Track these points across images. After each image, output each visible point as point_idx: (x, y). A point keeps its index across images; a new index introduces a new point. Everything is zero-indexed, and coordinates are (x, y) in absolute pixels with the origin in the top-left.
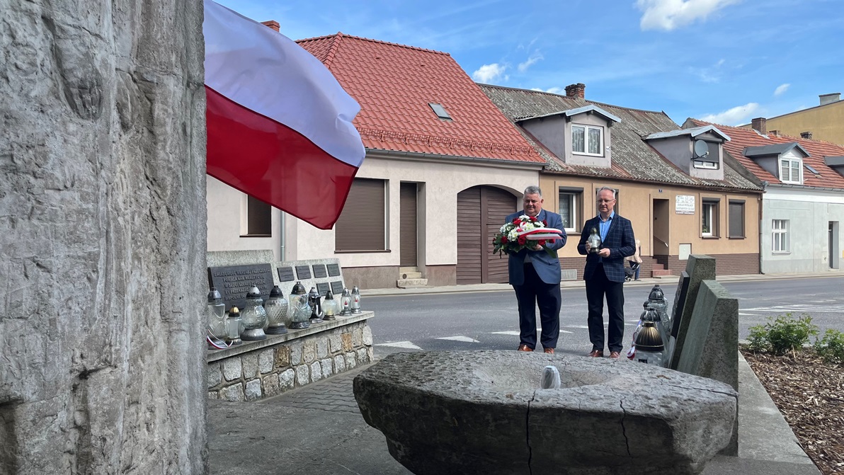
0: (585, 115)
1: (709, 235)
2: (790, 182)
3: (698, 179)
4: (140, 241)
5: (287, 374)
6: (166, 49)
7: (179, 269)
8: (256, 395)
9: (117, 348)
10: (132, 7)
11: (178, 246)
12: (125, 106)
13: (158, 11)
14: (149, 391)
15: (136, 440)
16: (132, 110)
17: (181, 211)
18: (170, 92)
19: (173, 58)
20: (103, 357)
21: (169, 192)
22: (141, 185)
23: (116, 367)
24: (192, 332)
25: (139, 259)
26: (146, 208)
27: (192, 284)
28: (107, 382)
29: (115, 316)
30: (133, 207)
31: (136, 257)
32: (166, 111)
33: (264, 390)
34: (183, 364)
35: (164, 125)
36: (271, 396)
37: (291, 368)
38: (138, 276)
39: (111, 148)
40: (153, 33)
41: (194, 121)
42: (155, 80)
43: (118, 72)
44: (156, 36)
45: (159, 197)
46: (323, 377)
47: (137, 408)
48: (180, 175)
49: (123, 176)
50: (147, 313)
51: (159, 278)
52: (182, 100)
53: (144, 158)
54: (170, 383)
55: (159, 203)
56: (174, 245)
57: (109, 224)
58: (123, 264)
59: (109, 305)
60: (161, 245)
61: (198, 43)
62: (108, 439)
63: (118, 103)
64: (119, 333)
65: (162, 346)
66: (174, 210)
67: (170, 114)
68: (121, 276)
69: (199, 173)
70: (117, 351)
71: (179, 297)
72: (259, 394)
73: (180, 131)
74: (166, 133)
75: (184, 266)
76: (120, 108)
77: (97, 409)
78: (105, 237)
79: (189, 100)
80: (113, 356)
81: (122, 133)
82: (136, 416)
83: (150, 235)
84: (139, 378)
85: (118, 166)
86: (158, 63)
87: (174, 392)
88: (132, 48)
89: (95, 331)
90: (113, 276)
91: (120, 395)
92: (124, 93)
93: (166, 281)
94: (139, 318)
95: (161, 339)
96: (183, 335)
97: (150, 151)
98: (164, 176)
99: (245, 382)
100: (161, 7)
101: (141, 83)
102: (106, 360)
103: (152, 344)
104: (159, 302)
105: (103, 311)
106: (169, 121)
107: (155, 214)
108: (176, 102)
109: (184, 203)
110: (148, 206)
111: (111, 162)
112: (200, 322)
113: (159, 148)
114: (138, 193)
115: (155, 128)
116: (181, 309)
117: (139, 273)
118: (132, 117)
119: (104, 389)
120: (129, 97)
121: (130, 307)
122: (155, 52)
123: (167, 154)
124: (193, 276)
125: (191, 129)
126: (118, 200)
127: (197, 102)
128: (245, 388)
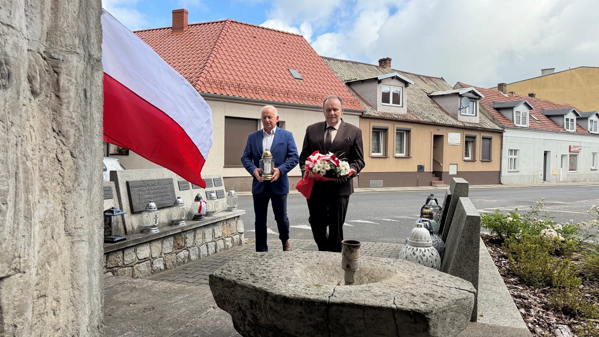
0: (391, 79)
1: (469, 158)
2: (521, 125)
3: (462, 122)
4: (47, 178)
5: (183, 254)
6: (70, 35)
7: (80, 196)
8: (160, 268)
9: (25, 259)
10: (42, 4)
11: (79, 180)
12: (34, 77)
13: (64, 7)
14: (55, 287)
15: (44, 323)
16: (40, 80)
17: (82, 154)
18: (73, 66)
19: (77, 41)
20: (14, 266)
21: (72, 141)
22: (48, 136)
23: (24, 273)
24: (90, 242)
25: (47, 191)
26: (53, 153)
27: (91, 207)
28: (17, 284)
29: (23, 236)
30: (41, 152)
31: (44, 189)
32: (70, 81)
33: (166, 265)
34: (83, 265)
35: (67, 91)
36: (171, 269)
37: (186, 249)
38: (45, 203)
39: (21, 110)
40: (60, 24)
41: (94, 88)
42: (61, 58)
43: (30, 52)
44: (62, 25)
45: (64, 145)
46: (208, 255)
47: (45, 300)
48: (81, 128)
49: (32, 130)
50: (53, 230)
51: (64, 204)
52: (83, 72)
53: (52, 115)
54: (73, 280)
55: (64, 149)
56: (76, 179)
57: (18, 167)
58: (30, 196)
59: (18, 228)
60: (65, 180)
61: (97, 30)
62: (19, 326)
63: (29, 76)
64: (27, 247)
65: (66, 253)
66: (76, 154)
67: (73, 83)
68: (29, 205)
69: (97, 126)
70: (25, 261)
71: (80, 216)
72: (162, 267)
73: (82, 95)
74: (70, 97)
75: (85, 194)
76: (30, 80)
77: (9, 304)
78: (14, 177)
79: (89, 73)
80: (22, 265)
81: (32, 98)
82: (44, 305)
83: (56, 173)
84: (47, 279)
85: (28, 123)
86: (64, 45)
87: (76, 286)
88: (42, 34)
89: (6, 248)
90: (22, 206)
91: (28, 293)
92: (34, 68)
93: (69, 206)
94: (46, 234)
95: (65, 248)
96: (83, 244)
97: (56, 111)
98: (68, 129)
99: (152, 260)
100: (67, 4)
101: (49, 60)
102: (16, 269)
103: (58, 251)
104: (64, 221)
105: (13, 233)
106: (72, 88)
107: (60, 157)
108: (78, 74)
109: (84, 148)
110: (55, 151)
111: (21, 120)
112: (97, 234)
113: (64, 108)
114: (46, 141)
115: (61, 93)
116: (82, 225)
117: (46, 201)
118: (40, 85)
119: (15, 289)
120: (38, 71)
121: (37, 228)
122: (62, 37)
123: (70, 112)
124: (92, 201)
125: (91, 94)
126: (27, 149)
127: (96, 74)
128: (152, 263)
